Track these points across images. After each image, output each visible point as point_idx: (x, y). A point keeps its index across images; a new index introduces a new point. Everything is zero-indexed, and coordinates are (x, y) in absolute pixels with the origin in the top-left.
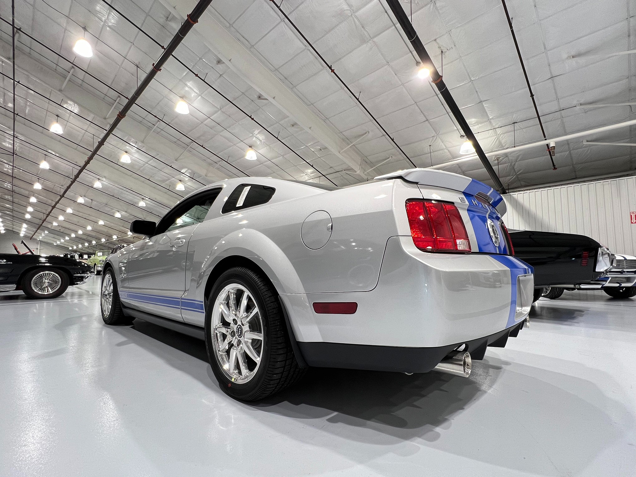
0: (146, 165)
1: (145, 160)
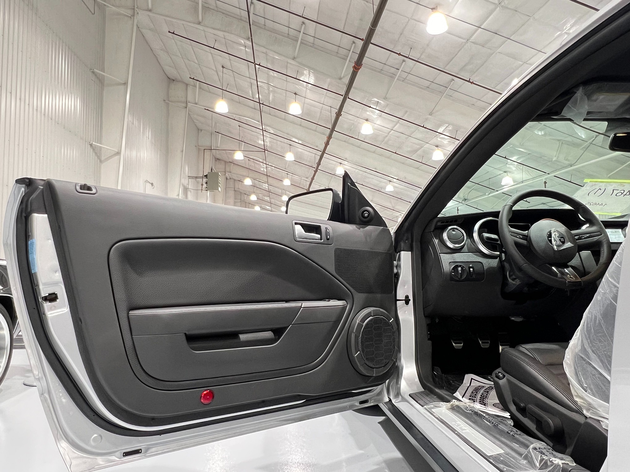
0: (391, 133)
1: (390, 126)
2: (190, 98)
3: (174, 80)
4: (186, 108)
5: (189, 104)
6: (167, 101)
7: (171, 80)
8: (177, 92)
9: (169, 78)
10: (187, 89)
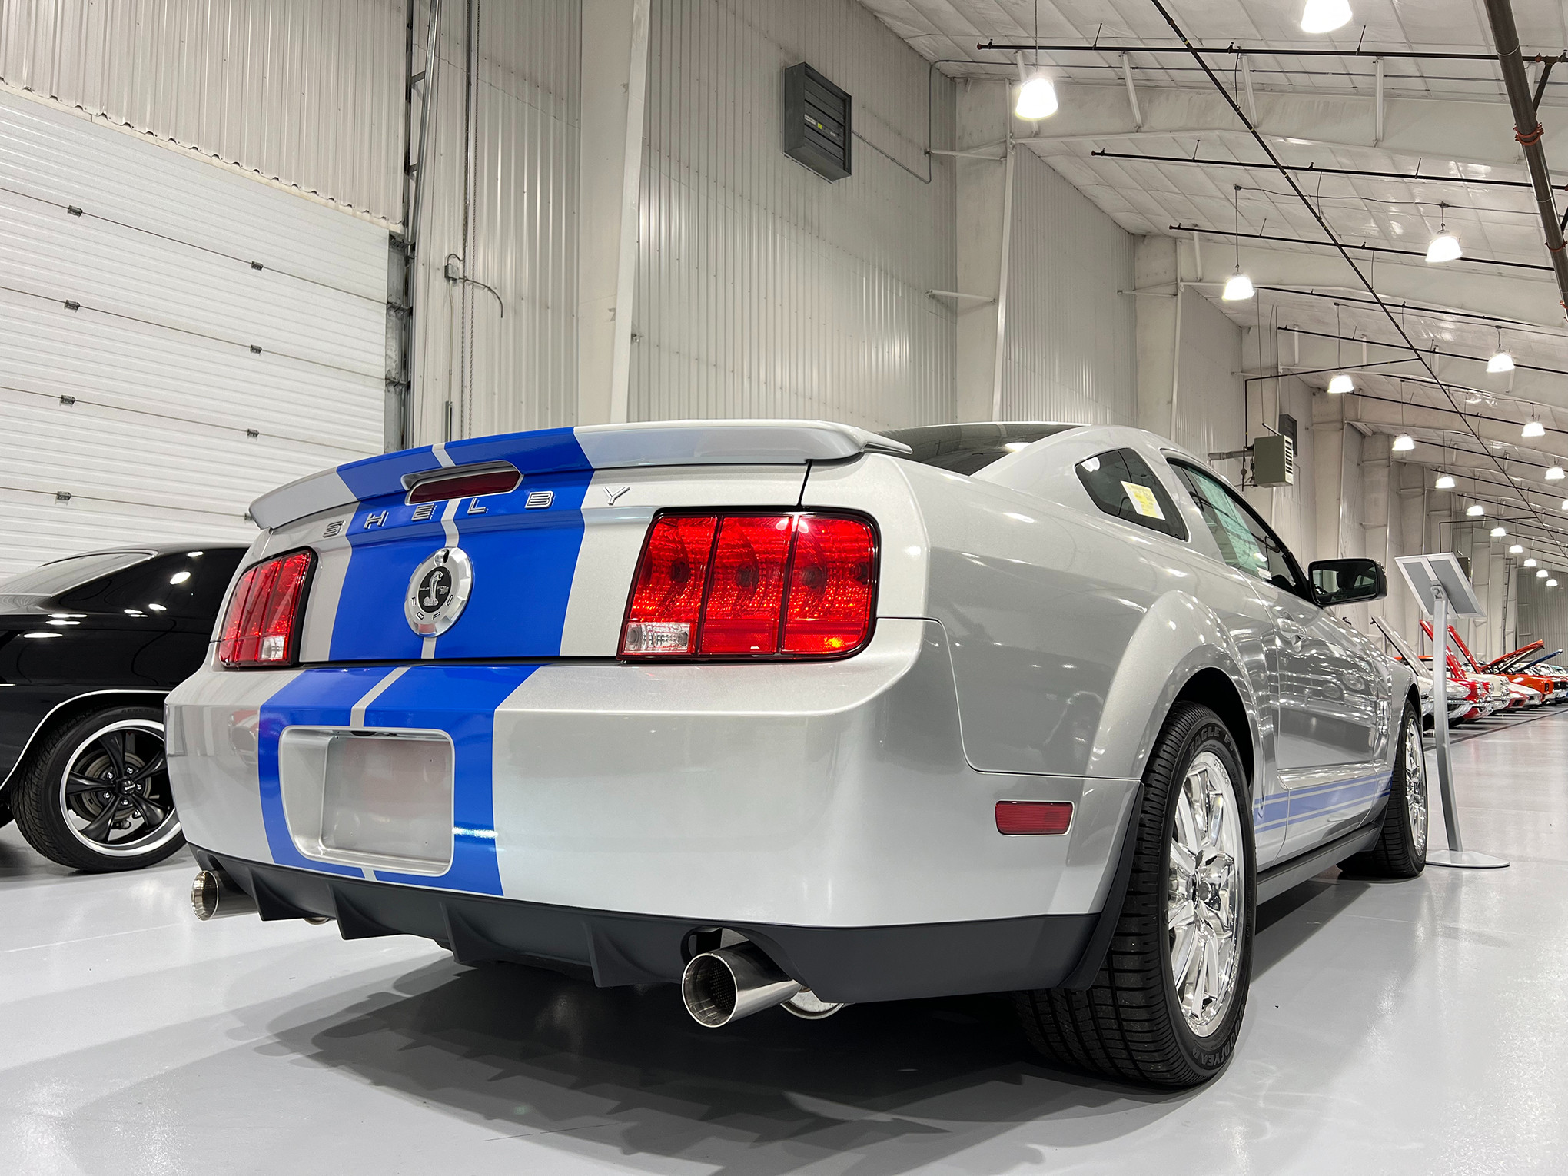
2: (1184, 270)
3: (1145, 236)
4: (1176, 295)
5: (1182, 284)
6: (1130, 291)
7: (1136, 239)
8: (1153, 264)
9: (1133, 234)
10: (1175, 251)
